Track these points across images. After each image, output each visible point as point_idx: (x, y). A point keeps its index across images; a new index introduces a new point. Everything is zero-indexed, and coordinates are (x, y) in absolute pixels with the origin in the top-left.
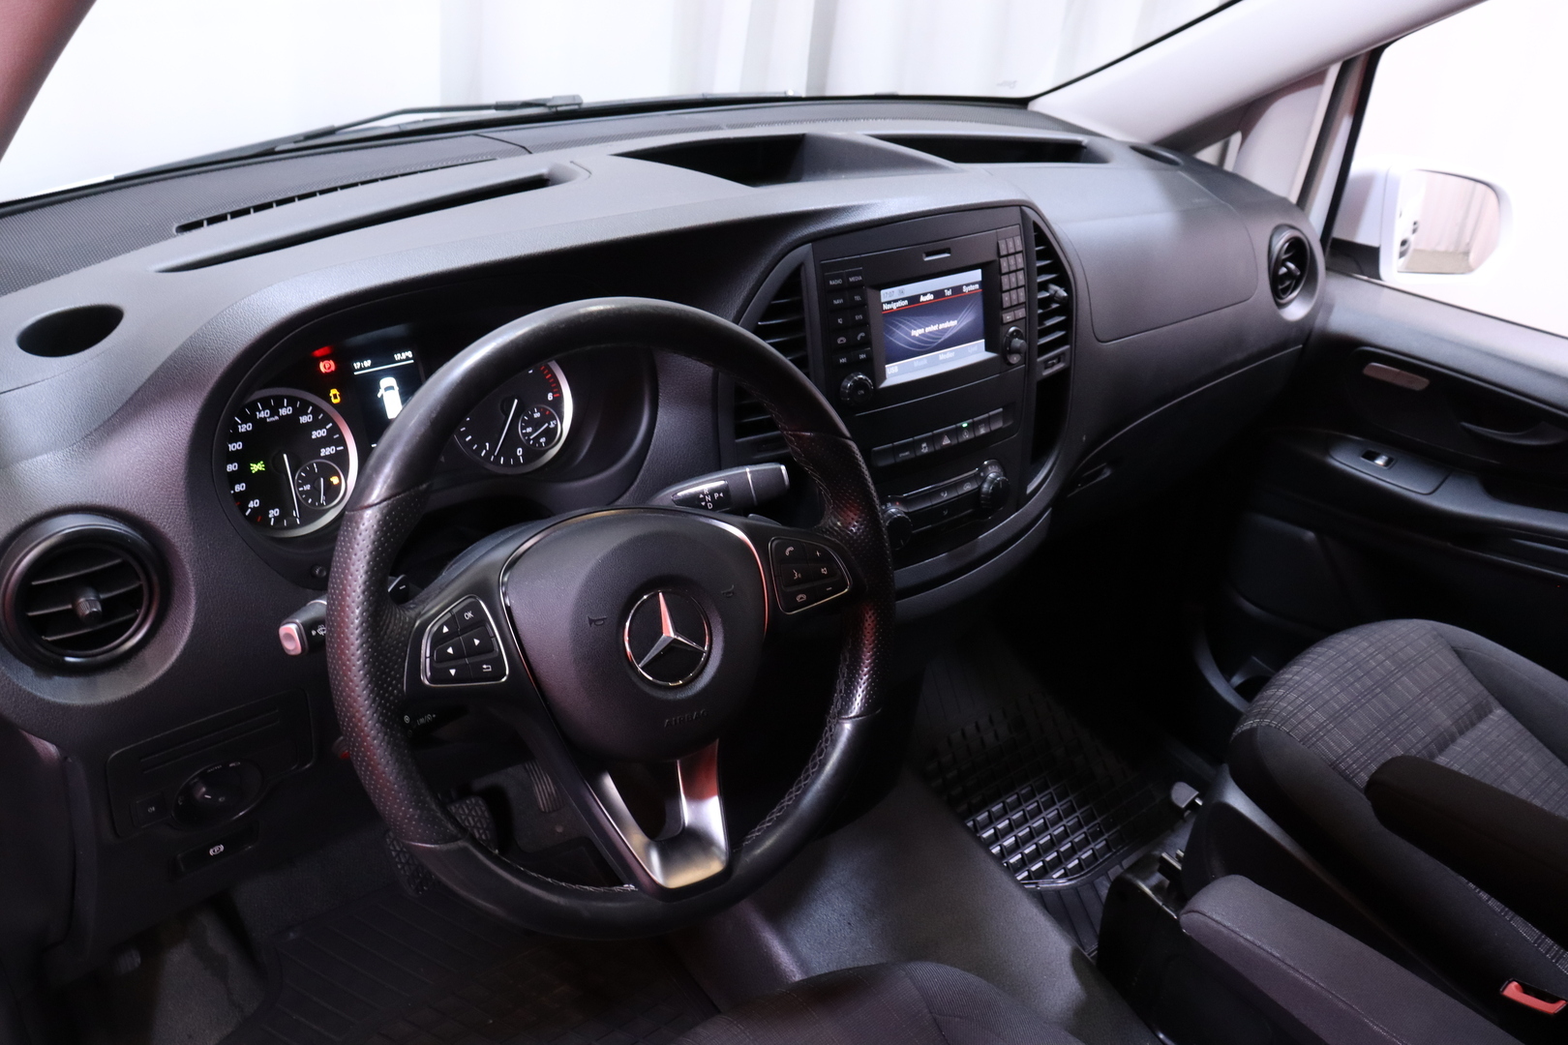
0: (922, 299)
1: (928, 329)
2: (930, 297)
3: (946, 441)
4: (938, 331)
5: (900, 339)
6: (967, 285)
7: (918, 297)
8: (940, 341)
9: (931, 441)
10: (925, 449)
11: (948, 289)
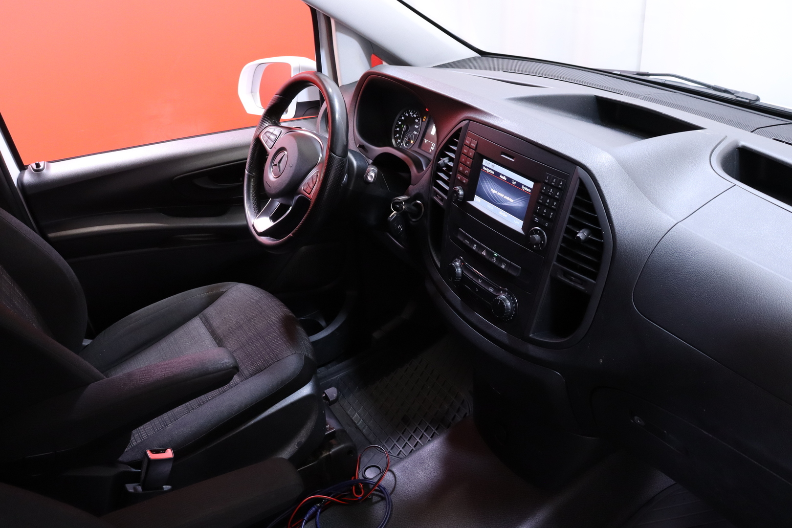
0: (501, 176)
1: (499, 194)
2: (504, 178)
3: (484, 253)
4: (503, 198)
5: (485, 188)
6: (525, 186)
7: (500, 174)
8: (502, 204)
9: (479, 246)
10: (475, 247)
11: (515, 181)
